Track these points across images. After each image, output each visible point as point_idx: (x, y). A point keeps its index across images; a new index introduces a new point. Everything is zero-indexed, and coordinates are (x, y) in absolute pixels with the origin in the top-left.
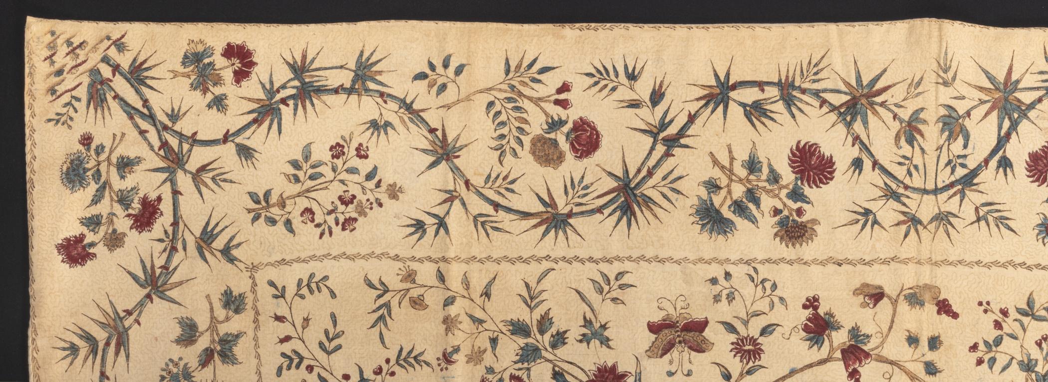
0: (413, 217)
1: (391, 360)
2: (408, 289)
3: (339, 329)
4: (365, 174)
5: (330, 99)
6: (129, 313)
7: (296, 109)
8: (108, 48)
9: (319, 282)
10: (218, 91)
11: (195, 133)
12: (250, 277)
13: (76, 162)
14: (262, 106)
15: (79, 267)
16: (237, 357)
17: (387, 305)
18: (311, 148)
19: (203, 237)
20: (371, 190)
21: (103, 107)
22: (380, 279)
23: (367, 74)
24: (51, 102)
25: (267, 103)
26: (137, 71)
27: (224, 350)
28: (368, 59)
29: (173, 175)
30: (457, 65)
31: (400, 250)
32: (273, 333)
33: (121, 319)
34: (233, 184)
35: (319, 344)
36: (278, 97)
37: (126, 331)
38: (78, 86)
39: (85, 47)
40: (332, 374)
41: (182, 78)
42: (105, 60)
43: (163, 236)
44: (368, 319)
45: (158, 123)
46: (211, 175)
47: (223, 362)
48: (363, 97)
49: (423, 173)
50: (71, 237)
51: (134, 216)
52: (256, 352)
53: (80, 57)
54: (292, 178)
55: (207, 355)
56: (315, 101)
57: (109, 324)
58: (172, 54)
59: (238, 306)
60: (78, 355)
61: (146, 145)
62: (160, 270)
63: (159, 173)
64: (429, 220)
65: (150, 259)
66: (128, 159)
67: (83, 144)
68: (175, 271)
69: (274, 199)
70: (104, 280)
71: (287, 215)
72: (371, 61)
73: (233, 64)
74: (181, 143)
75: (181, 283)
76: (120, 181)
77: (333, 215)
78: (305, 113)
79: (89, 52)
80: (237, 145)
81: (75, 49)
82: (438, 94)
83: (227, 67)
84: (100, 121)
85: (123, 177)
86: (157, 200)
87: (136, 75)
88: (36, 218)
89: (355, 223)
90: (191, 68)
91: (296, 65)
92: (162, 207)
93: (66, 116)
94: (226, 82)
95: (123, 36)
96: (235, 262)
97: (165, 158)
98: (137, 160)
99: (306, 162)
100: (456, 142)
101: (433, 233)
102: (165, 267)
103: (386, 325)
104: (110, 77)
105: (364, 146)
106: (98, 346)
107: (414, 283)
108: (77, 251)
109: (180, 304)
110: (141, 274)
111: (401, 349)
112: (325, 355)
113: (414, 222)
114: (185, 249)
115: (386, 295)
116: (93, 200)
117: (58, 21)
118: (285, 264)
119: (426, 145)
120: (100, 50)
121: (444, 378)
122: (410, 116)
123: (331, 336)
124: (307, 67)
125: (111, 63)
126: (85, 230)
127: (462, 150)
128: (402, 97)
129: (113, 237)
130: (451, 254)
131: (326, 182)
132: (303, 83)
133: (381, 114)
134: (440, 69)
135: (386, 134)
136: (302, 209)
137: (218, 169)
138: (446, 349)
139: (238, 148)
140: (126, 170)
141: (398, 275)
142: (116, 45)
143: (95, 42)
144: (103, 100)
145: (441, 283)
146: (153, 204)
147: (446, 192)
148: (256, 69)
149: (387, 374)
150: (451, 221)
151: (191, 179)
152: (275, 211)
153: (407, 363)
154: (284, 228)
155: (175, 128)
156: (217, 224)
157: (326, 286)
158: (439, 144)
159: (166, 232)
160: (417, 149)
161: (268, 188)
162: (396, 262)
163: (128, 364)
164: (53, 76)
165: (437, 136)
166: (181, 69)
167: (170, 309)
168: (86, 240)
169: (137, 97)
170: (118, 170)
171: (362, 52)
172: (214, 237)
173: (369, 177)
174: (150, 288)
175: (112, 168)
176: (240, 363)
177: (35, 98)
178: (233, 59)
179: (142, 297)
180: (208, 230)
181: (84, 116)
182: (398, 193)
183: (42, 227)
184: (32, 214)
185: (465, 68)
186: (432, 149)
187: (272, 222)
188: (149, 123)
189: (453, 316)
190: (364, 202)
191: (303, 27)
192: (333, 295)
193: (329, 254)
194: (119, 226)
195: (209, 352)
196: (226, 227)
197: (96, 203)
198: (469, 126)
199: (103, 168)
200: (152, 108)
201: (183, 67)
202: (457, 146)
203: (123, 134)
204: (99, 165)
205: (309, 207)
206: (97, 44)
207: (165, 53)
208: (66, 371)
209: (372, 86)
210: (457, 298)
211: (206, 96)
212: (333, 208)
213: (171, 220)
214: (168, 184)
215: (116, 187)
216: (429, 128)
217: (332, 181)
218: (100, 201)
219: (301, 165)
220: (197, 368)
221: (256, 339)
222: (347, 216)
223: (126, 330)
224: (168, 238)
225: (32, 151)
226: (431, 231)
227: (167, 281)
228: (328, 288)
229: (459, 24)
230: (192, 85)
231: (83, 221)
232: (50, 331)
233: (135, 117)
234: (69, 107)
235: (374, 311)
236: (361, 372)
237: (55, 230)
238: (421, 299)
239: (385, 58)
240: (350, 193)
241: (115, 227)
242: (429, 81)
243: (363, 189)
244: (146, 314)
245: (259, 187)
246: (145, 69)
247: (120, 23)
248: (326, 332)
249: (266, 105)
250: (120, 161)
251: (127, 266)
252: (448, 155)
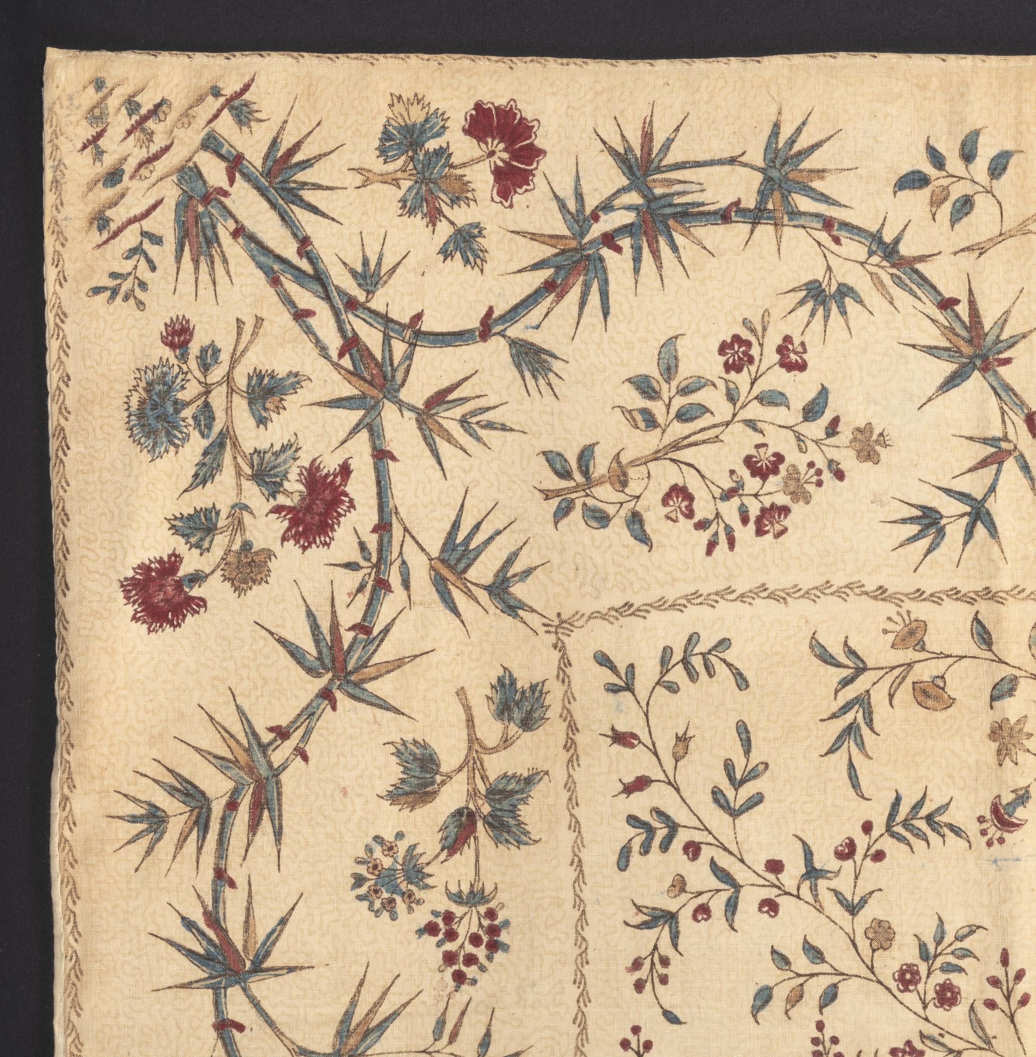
0: (914, 501)
1: (875, 825)
2: (909, 665)
3: (756, 757)
4: (801, 405)
5: (710, 234)
6: (282, 733)
7: (637, 259)
8: (216, 116)
9: (709, 652)
10: (462, 216)
11: (418, 317)
12: (555, 646)
13: (158, 388)
14: (563, 252)
15: (169, 629)
16: (528, 828)
17: (863, 702)
18: (678, 347)
19: (446, 556)
20: (817, 442)
21: (211, 256)
22: (846, 644)
23: (791, 176)
24: (99, 246)
25: (573, 244)
26: (280, 171)
27: (499, 813)
28: (792, 141)
29: (374, 414)
30: (994, 153)
31: (889, 576)
32: (610, 772)
33: (264, 748)
34: (507, 433)
35: (713, 793)
36: (597, 230)
37: (277, 776)
38: (154, 207)
39: (166, 115)
40: (742, 861)
41: (381, 185)
42: (211, 144)
43: (355, 556)
44: (821, 734)
45: (335, 293)
46: (458, 412)
47: (497, 841)
48: (786, 229)
49: (930, 400)
50: (151, 562)
51: (290, 509)
52: (572, 815)
53: (156, 138)
54: (639, 418)
55: (460, 826)
56: (679, 239)
57: (237, 760)
58: (357, 130)
59: (530, 713)
60: (163, 833)
61: (310, 345)
62: (351, 634)
63: (341, 410)
64: (950, 507)
65: (329, 609)
66: (273, 377)
67: (172, 346)
68: (385, 635)
69: (601, 466)
70: (224, 659)
71: (633, 503)
72: (797, 147)
73: (492, 154)
74: (387, 339)
75: (399, 663)
76: (255, 430)
77: (735, 502)
78: (660, 267)
79: (175, 125)
80: (513, 343)
81: (145, 118)
82: (954, 222)
83: (478, 160)
84: (206, 291)
85: (262, 421)
86: (341, 472)
87: (280, 179)
88: (75, 518)
89: (785, 517)
90: (400, 162)
91: (630, 156)
92: (351, 488)
93: (131, 278)
94: (479, 195)
95: (246, 87)
96: (521, 612)
97: (354, 374)
98: (293, 380)
99: (668, 380)
100: (1002, 329)
101: (960, 536)
102: (362, 628)
103: (861, 746)
104: (224, 183)
105: (797, 341)
106: (209, 810)
107: (923, 649)
108: (165, 593)
109: (398, 712)
110: (307, 644)
111: (898, 800)
112: (727, 819)
113: (917, 513)
114: (406, 584)
115: (861, 678)
116: (196, 476)
117: (109, 53)
118: (633, 614)
119: (933, 336)
120: (198, 120)
121: (995, 861)
122: (894, 271)
123: (738, 776)
124: (656, 161)
125: (224, 151)
126: (179, 544)
127: (1017, 346)
128: (874, 229)
129: (245, 560)
130: (1004, 583)
131: (715, 426)
132: (651, 199)
133: (829, 268)
134: (954, 164)
135: (844, 313)
136: (665, 488)
137: (473, 398)
138: (999, 796)
139: (514, 351)
140: (268, 405)
141: (885, 632)
142: (232, 109)
143: (185, 103)
144: (212, 240)
145: (984, 647)
146: (332, 482)
147: (985, 441)
148: (544, 165)
149: (866, 856)
150: (998, 507)
151: (414, 422)
152: (605, 494)
153: (911, 831)
154: (626, 533)
155: (373, 305)
156: (477, 526)
157: (724, 661)
158: (964, 333)
159: (363, 547)
160: (914, 346)
161: (588, 442)
162: (881, 603)
163: (279, 852)
164: (100, 185)
165: (957, 316)
166: (377, 165)
167: (375, 722)
168: (182, 568)
169: (285, 233)
170: (250, 403)
171: (777, 126)
172: (472, 556)
173: (811, 412)
174: (330, 675)
175: (236, 399)
176: (536, 842)
177: (66, 239)
178: (489, 140)
179: (312, 696)
180: (458, 541)
181: (172, 279)
182: (878, 448)
183: (88, 540)
184: (63, 510)
185: (1013, 161)
186: (947, 344)
187: (601, 519)
188: (315, 293)
189: (1013, 721)
190: (803, 469)
191: (642, 66)
192: (742, 682)
193: (729, 590)
194: (256, 534)
195: (464, 819)
196: (498, 533)
197: (204, 482)
198: (1029, 293)
199: (218, 399)
200: (318, 257)
201: (381, 160)
202: (1004, 336)
203: (259, 321)
204: (208, 392)
205: (681, 484)
206: (191, 107)
207: (339, 128)
208: (137, 870)
209: (804, 203)
210: (1022, 680)
211: (437, 228)
212: (734, 485)
213: (374, 519)
214: (364, 435)
215: (248, 446)
216: (939, 298)
217: (727, 424)
218: (213, 476)
219: (657, 389)
220: (437, 856)
221: (570, 786)
222: (767, 502)
223: (276, 773)
224: (369, 560)
225: (62, 362)
226: (955, 531)
227: (369, 659)
228: (729, 665)
229: (994, 61)
230: (404, 201)
231: (178, 523)
232: (102, 778)
233: (282, 278)
234: (137, 257)
235: (834, 716)
236: (808, 855)
237: (118, 545)
238: (938, 686)
239: (829, 139)
240: (771, 451)
241: (248, 536)
242: (933, 192)
243: (799, 439)
244: (322, 735)
245: (566, 439)
246: (298, 164)
247: (238, 54)
248: (729, 766)
249: (570, 250)
250: (254, 382)
251: (277, 626)
252: (985, 358)
